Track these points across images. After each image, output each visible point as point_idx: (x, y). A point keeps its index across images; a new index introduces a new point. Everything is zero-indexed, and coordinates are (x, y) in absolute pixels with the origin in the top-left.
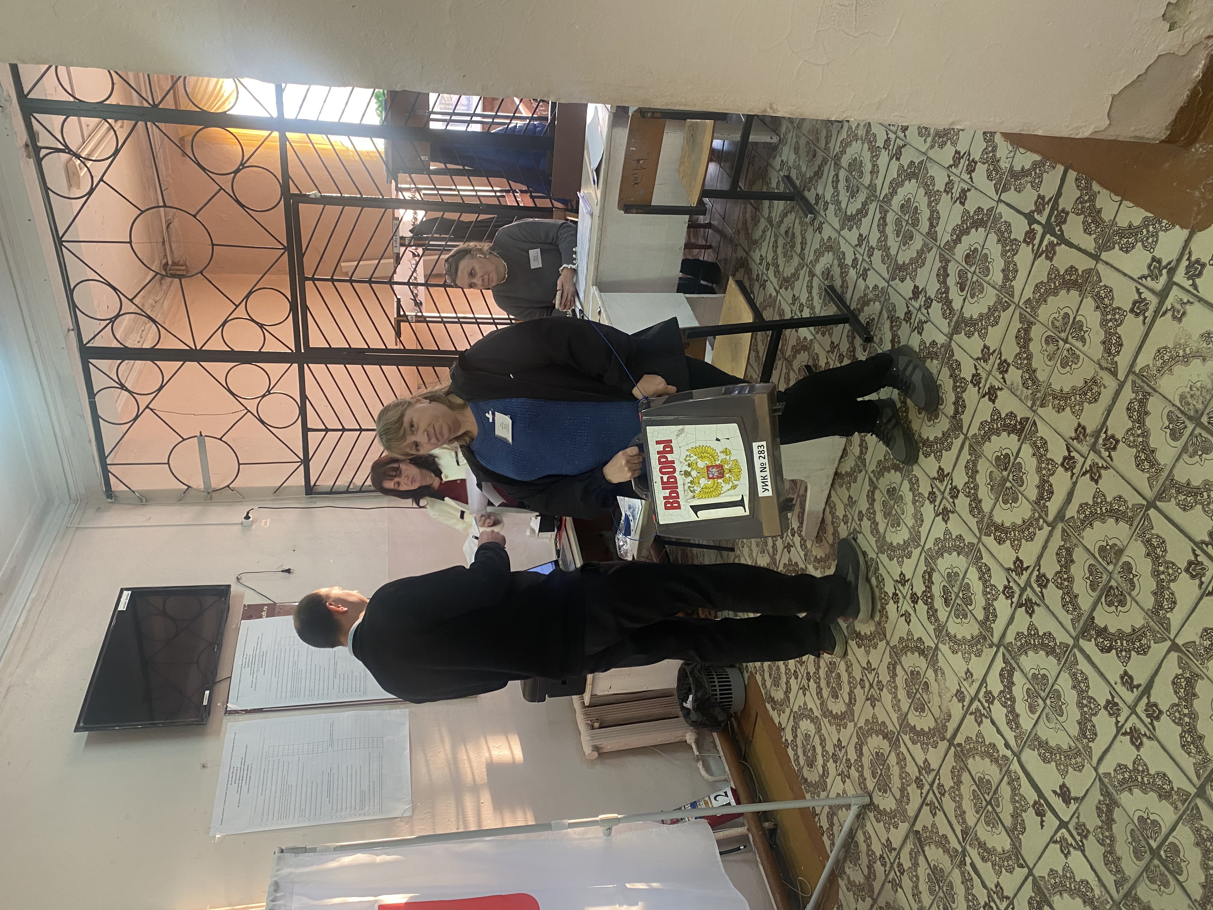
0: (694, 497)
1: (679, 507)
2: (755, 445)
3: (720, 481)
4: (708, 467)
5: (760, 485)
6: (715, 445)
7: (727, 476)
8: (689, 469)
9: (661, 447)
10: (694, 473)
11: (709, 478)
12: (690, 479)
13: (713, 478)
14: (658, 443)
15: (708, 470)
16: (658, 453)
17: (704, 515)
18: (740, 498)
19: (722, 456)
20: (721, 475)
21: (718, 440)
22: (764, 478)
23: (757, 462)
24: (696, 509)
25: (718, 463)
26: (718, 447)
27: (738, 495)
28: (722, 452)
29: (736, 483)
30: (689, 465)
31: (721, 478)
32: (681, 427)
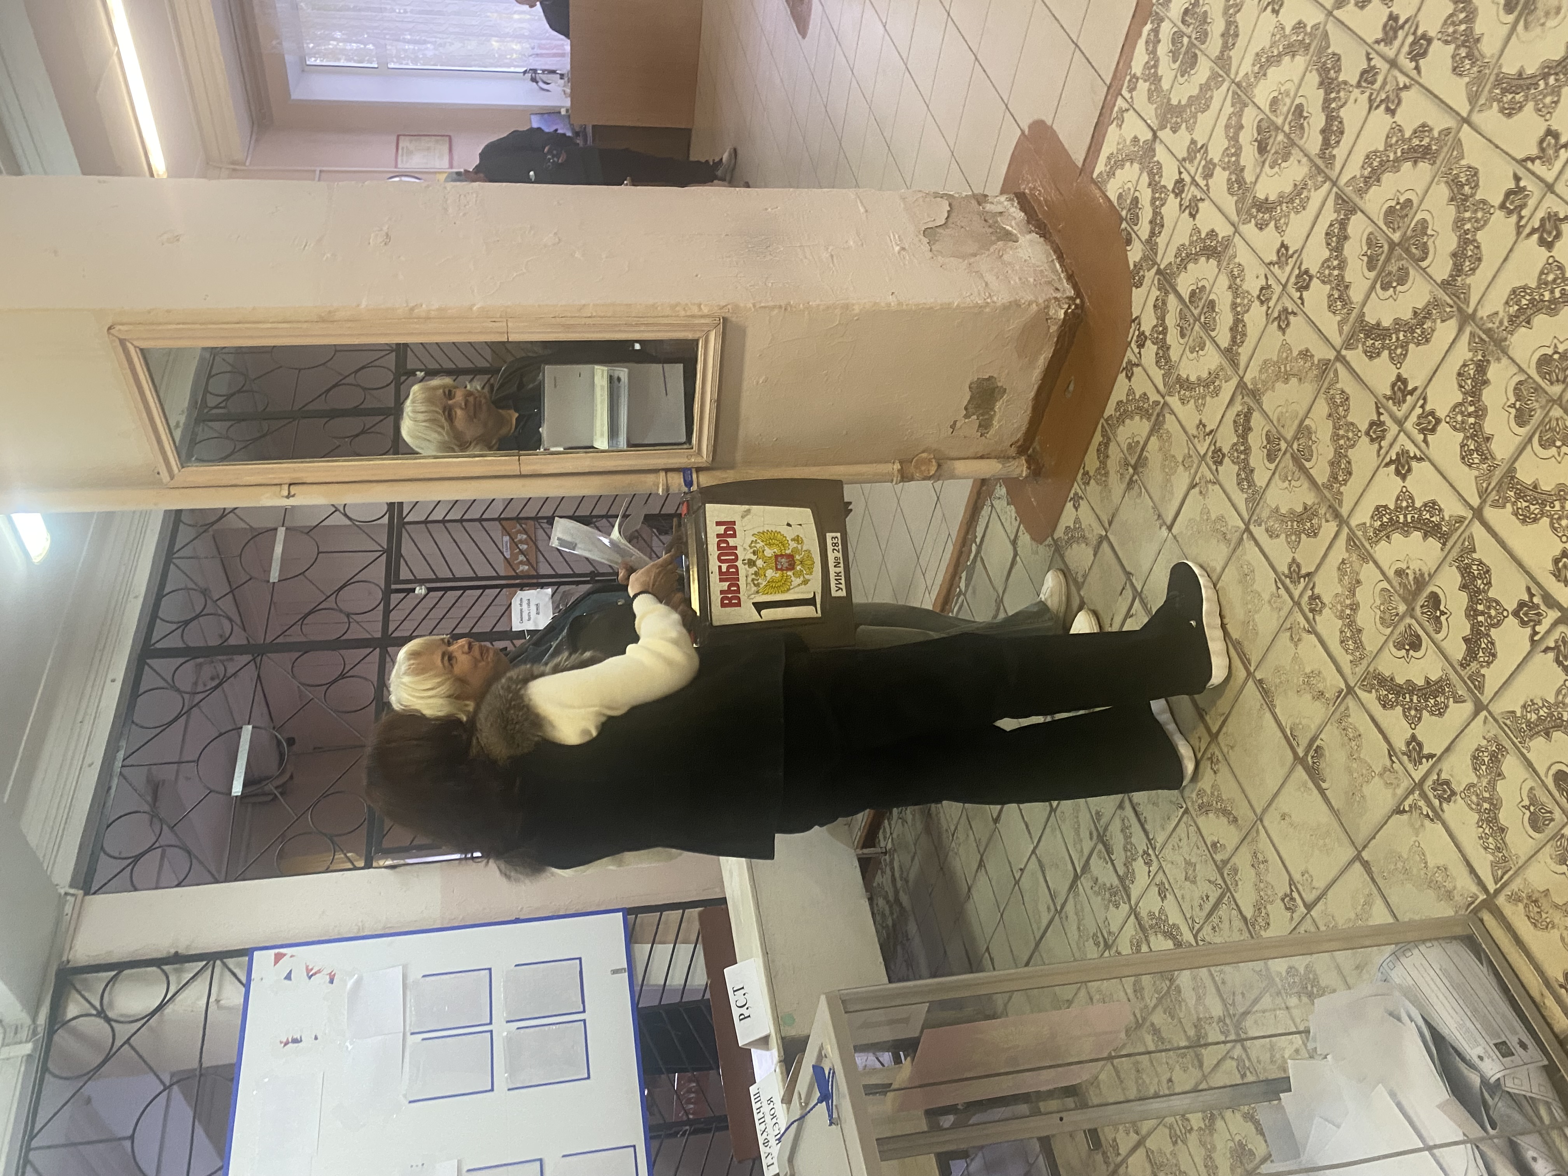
0: (758, 592)
1: (739, 605)
2: (829, 536)
3: (790, 573)
4: (776, 556)
5: (833, 583)
6: (784, 530)
7: (798, 568)
8: (754, 558)
9: (721, 530)
10: (760, 563)
11: (777, 569)
12: (755, 569)
13: (781, 570)
14: (718, 524)
15: (776, 560)
16: (718, 536)
17: (769, 614)
18: (811, 596)
19: (793, 545)
20: (792, 567)
21: (789, 525)
22: (838, 574)
23: (831, 556)
24: (759, 607)
25: (788, 552)
26: (789, 533)
27: (809, 592)
28: (793, 540)
29: (807, 577)
30: (754, 553)
31: (791, 570)
32: (747, 507)
